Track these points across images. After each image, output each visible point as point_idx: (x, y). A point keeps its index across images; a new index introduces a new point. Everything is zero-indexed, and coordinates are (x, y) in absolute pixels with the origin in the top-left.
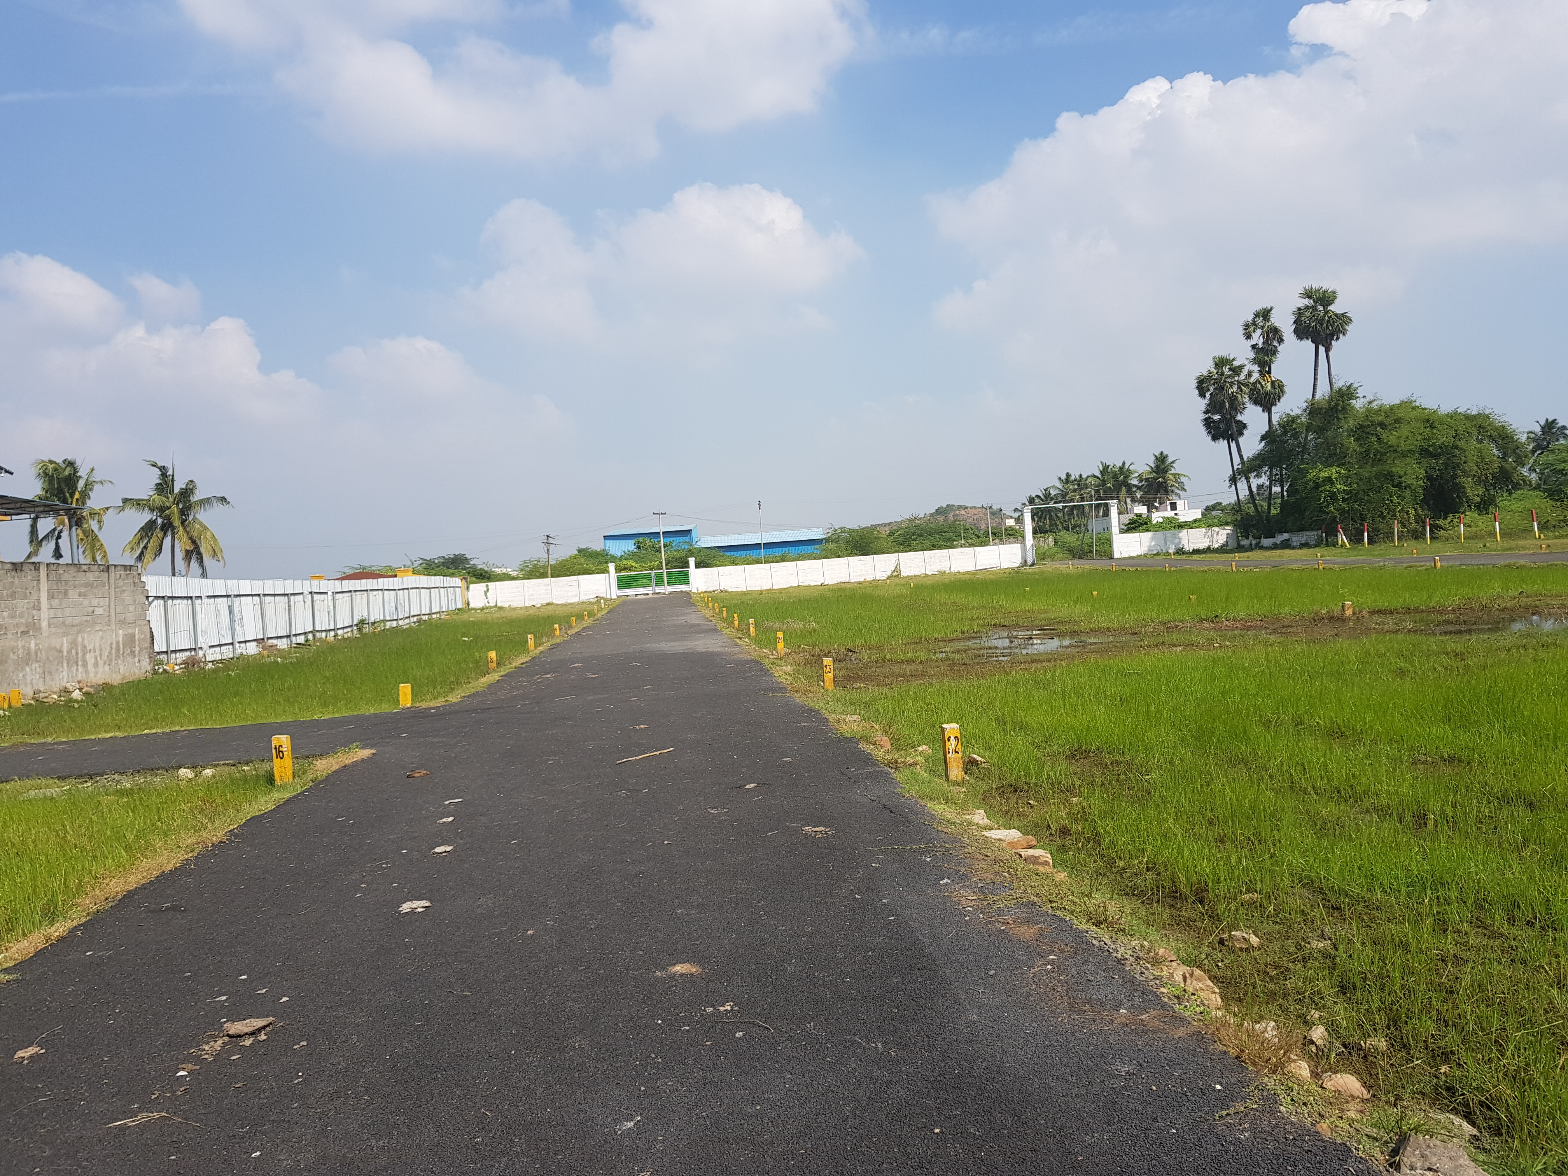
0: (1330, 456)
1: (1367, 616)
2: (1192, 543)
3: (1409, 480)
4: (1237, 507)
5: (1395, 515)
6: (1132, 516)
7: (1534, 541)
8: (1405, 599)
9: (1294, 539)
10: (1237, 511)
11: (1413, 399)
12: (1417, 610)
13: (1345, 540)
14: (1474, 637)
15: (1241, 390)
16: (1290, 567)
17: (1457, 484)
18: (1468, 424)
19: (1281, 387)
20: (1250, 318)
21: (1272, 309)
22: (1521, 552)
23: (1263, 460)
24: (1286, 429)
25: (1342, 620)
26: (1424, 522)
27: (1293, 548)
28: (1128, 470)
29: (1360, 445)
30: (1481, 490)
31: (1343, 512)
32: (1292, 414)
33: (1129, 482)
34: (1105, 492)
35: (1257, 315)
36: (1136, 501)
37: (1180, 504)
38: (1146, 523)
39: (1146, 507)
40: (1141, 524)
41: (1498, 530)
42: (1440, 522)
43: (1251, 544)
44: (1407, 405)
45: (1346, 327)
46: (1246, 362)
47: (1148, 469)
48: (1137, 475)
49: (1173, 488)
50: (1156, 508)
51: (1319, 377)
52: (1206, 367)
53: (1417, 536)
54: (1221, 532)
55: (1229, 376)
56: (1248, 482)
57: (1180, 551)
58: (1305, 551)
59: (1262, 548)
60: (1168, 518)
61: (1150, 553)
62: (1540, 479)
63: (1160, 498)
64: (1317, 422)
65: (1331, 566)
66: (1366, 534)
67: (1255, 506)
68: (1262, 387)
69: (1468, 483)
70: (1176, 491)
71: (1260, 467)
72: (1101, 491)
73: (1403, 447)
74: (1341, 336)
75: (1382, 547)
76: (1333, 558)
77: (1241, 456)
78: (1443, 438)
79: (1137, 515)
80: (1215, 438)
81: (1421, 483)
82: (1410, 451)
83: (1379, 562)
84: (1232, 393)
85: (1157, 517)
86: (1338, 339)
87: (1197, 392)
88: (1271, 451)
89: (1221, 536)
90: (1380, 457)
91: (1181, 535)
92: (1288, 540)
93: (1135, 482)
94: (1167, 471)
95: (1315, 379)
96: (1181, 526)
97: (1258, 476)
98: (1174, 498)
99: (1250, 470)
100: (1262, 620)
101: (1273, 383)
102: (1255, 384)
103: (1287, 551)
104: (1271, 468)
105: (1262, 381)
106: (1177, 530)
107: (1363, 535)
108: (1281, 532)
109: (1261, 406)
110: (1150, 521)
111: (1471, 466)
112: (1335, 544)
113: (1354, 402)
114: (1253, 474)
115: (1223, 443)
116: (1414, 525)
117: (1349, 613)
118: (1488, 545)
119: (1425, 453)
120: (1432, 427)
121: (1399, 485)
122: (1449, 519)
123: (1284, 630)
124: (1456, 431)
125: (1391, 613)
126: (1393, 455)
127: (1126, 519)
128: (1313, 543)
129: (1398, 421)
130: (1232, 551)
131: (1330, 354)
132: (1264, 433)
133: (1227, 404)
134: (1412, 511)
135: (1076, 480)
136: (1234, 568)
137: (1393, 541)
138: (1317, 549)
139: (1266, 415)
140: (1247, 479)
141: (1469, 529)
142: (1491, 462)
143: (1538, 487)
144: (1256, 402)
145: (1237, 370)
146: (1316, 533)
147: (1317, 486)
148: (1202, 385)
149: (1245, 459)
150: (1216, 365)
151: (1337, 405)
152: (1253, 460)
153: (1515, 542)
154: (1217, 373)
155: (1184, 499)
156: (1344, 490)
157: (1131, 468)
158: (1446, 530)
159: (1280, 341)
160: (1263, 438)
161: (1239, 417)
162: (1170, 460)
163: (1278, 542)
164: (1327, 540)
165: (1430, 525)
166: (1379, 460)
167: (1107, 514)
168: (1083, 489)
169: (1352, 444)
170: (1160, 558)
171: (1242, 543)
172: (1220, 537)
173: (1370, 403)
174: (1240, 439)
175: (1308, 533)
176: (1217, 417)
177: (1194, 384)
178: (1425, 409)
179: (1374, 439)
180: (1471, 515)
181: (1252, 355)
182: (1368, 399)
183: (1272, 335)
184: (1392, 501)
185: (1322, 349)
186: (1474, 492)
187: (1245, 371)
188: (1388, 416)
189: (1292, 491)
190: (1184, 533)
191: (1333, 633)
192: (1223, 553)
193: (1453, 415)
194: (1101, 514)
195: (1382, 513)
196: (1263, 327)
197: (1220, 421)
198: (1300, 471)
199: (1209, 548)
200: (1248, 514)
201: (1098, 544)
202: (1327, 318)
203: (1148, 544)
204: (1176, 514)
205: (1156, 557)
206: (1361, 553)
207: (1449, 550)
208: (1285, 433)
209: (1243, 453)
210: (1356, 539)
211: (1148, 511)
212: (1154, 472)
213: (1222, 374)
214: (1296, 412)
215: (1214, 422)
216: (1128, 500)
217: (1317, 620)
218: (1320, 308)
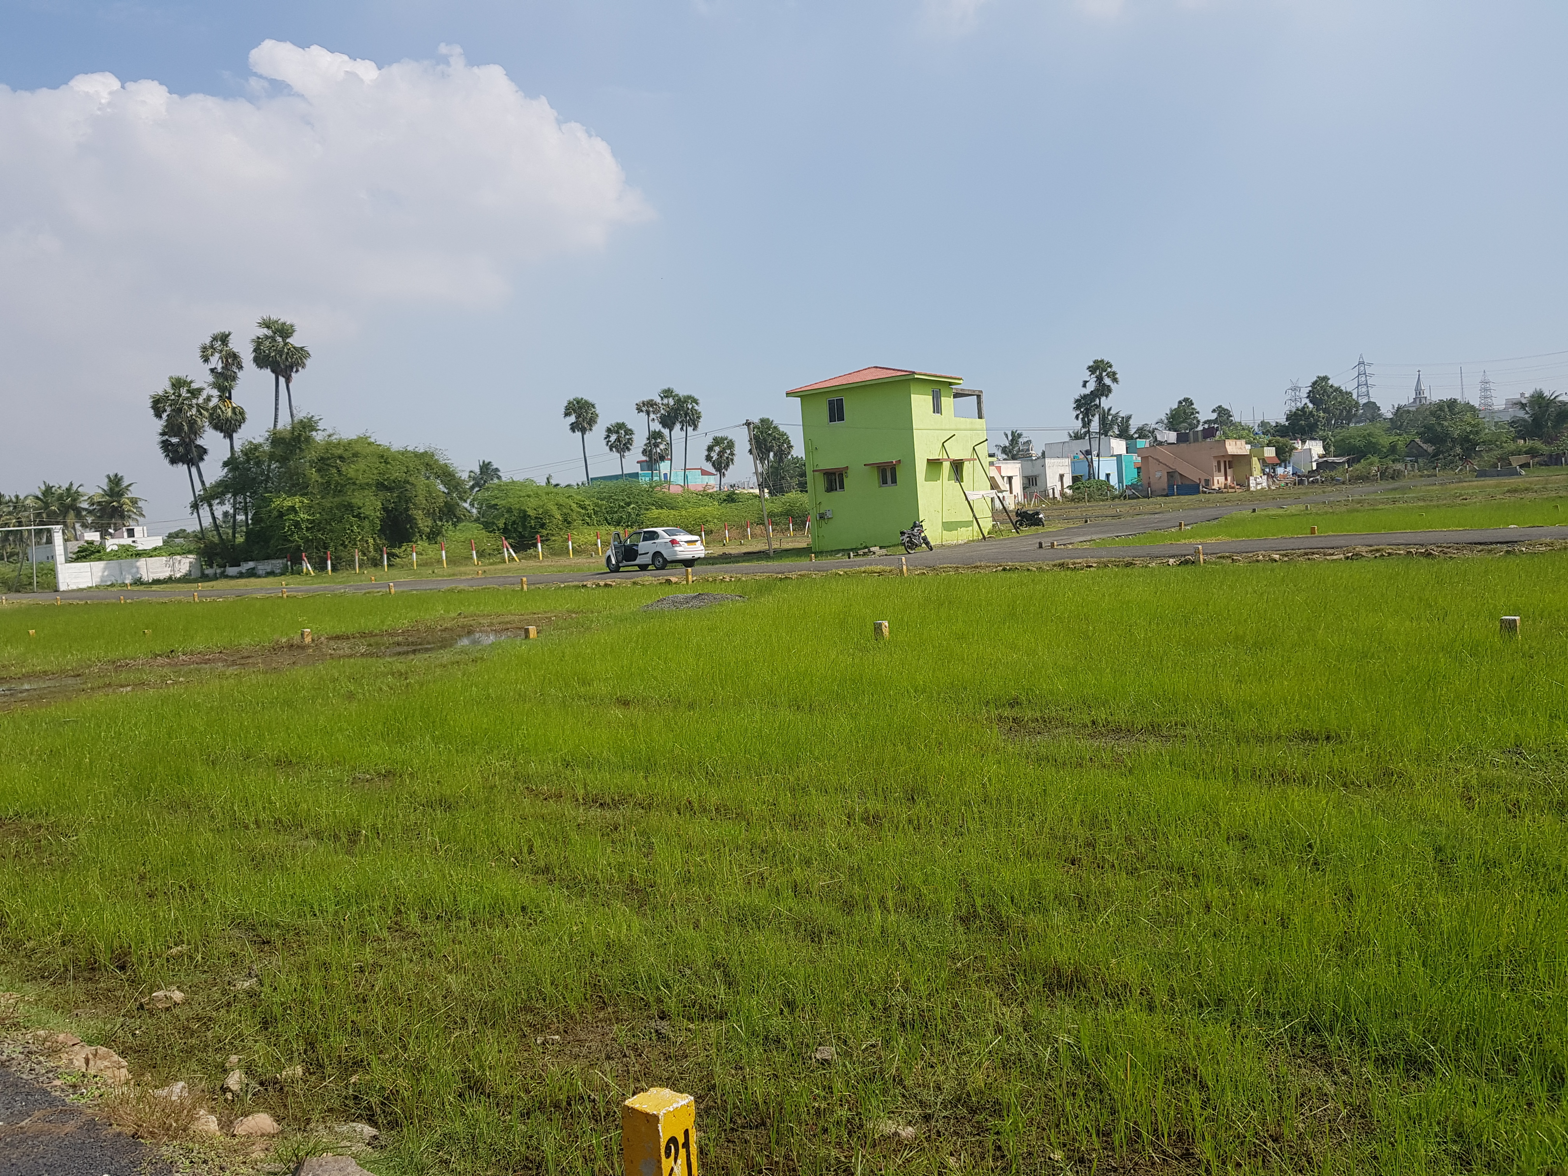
0: (293, 486)
1: (325, 642)
2: (152, 573)
3: (367, 511)
4: (201, 536)
5: (355, 544)
6: (82, 543)
7: (474, 568)
8: (360, 624)
9: (259, 567)
10: (201, 539)
11: (368, 435)
12: (372, 635)
13: (310, 568)
14: (419, 656)
15: (201, 414)
16: (254, 596)
17: (410, 516)
18: (417, 462)
19: (242, 413)
20: (208, 341)
21: (229, 334)
22: (462, 578)
23: (226, 487)
24: (248, 457)
25: (302, 647)
26: (382, 551)
27: (259, 577)
28: (77, 492)
29: (322, 477)
30: (430, 522)
31: (307, 540)
32: (255, 442)
33: (78, 505)
34: (48, 516)
35: (215, 339)
36: (87, 527)
37: (138, 530)
38: (99, 552)
39: (98, 533)
40: (93, 553)
41: (444, 558)
42: (396, 551)
43: (216, 573)
44: (363, 440)
45: (305, 360)
46: (205, 386)
47: (101, 491)
48: (86, 498)
49: (130, 513)
50: (110, 534)
51: (280, 407)
52: (162, 386)
53: (376, 563)
54: (184, 560)
55: (187, 399)
56: (211, 510)
57: (138, 582)
58: (271, 579)
59: (227, 577)
60: (124, 546)
61: (103, 584)
62: (479, 513)
63: (115, 524)
64: (279, 451)
65: (295, 594)
66: (329, 562)
67: (219, 534)
68: (223, 412)
69: (418, 515)
70: (134, 516)
71: (223, 494)
72: (44, 515)
73: (361, 480)
74: (300, 369)
75: (345, 575)
76: (297, 586)
77: (203, 483)
78: (396, 473)
79: (87, 542)
80: (173, 462)
81: (378, 514)
82: (367, 484)
83: (340, 589)
84: (191, 416)
85: (111, 544)
86: (297, 371)
87: (152, 412)
88: (234, 478)
89: (184, 565)
90: (339, 490)
91: (138, 564)
92: (253, 569)
93: (85, 505)
94: (122, 495)
95: (276, 409)
96: (139, 554)
97: (222, 503)
98: (131, 524)
99: (214, 497)
100: (221, 652)
101: (234, 409)
102: (215, 408)
103: (253, 580)
104: (235, 495)
105: (222, 406)
106: (134, 559)
107: (326, 564)
108: (246, 560)
109: (221, 432)
110: (104, 549)
111: (421, 500)
112: (300, 572)
113: (314, 433)
114: (218, 501)
115: (182, 468)
116: (373, 553)
117: (308, 640)
118: (436, 571)
119: (381, 486)
120: (386, 463)
121: (358, 516)
122: (404, 548)
123: (243, 661)
124: (407, 467)
125: (348, 638)
126: (353, 487)
127: (74, 546)
128: (278, 571)
129: (356, 455)
130: (195, 581)
131: (291, 385)
132: (226, 459)
133: (186, 428)
134: (371, 541)
135: (11, 501)
136: (196, 599)
137: (354, 569)
138: (282, 577)
139: (228, 441)
140: (210, 506)
141: (420, 557)
142: (438, 496)
143: (477, 520)
144: (217, 427)
145: (195, 393)
146: (281, 561)
147: (281, 515)
148: (158, 405)
149: (208, 485)
150: (173, 385)
151: (300, 435)
152: (215, 486)
153: (458, 569)
154: (174, 394)
155: (142, 525)
156: (308, 520)
157: (79, 489)
158: (401, 558)
159: (240, 367)
160: (225, 464)
161: (199, 442)
162: (125, 483)
163: (244, 571)
164: (292, 568)
165: (387, 553)
166: (340, 491)
167: (50, 541)
168: (20, 511)
169: (313, 475)
170: (114, 589)
171: (206, 572)
172: (182, 566)
173: (330, 436)
174: (201, 465)
175: (273, 561)
176: (175, 440)
177: (149, 403)
178: (380, 445)
179: (334, 471)
180: (422, 545)
181: (211, 379)
182: (327, 433)
183: (232, 360)
184: (352, 531)
185: (282, 380)
186: (424, 523)
187: (204, 395)
188: (346, 450)
189: (256, 519)
190: (142, 562)
191: (291, 661)
192: (185, 583)
193: (405, 453)
194: (44, 540)
195: (344, 542)
196: (221, 351)
197: (178, 445)
198: (264, 499)
199: (170, 578)
200: (212, 542)
201: (39, 575)
202: (286, 350)
203: (100, 574)
204: (134, 542)
205: (110, 589)
206: (325, 580)
207: (402, 576)
208: (248, 461)
209: (204, 479)
210: (320, 566)
211: (102, 537)
212: (108, 495)
213: (180, 396)
214: (258, 440)
215: (172, 445)
216: (78, 526)
217: (277, 649)
218: (279, 339)
